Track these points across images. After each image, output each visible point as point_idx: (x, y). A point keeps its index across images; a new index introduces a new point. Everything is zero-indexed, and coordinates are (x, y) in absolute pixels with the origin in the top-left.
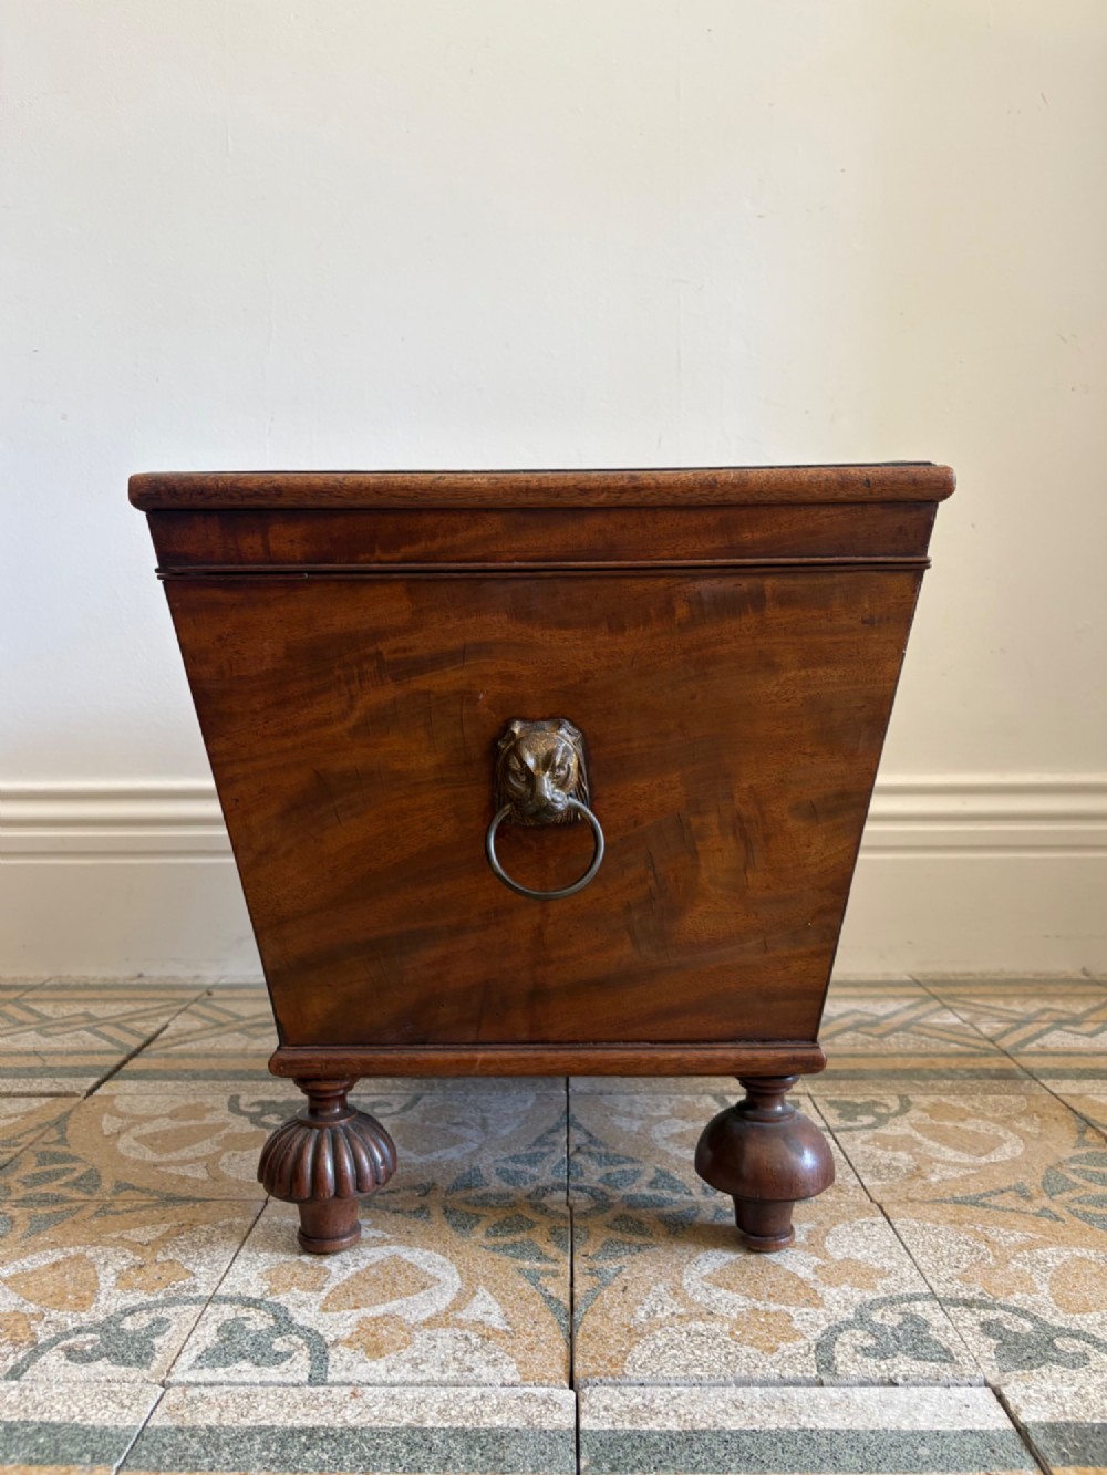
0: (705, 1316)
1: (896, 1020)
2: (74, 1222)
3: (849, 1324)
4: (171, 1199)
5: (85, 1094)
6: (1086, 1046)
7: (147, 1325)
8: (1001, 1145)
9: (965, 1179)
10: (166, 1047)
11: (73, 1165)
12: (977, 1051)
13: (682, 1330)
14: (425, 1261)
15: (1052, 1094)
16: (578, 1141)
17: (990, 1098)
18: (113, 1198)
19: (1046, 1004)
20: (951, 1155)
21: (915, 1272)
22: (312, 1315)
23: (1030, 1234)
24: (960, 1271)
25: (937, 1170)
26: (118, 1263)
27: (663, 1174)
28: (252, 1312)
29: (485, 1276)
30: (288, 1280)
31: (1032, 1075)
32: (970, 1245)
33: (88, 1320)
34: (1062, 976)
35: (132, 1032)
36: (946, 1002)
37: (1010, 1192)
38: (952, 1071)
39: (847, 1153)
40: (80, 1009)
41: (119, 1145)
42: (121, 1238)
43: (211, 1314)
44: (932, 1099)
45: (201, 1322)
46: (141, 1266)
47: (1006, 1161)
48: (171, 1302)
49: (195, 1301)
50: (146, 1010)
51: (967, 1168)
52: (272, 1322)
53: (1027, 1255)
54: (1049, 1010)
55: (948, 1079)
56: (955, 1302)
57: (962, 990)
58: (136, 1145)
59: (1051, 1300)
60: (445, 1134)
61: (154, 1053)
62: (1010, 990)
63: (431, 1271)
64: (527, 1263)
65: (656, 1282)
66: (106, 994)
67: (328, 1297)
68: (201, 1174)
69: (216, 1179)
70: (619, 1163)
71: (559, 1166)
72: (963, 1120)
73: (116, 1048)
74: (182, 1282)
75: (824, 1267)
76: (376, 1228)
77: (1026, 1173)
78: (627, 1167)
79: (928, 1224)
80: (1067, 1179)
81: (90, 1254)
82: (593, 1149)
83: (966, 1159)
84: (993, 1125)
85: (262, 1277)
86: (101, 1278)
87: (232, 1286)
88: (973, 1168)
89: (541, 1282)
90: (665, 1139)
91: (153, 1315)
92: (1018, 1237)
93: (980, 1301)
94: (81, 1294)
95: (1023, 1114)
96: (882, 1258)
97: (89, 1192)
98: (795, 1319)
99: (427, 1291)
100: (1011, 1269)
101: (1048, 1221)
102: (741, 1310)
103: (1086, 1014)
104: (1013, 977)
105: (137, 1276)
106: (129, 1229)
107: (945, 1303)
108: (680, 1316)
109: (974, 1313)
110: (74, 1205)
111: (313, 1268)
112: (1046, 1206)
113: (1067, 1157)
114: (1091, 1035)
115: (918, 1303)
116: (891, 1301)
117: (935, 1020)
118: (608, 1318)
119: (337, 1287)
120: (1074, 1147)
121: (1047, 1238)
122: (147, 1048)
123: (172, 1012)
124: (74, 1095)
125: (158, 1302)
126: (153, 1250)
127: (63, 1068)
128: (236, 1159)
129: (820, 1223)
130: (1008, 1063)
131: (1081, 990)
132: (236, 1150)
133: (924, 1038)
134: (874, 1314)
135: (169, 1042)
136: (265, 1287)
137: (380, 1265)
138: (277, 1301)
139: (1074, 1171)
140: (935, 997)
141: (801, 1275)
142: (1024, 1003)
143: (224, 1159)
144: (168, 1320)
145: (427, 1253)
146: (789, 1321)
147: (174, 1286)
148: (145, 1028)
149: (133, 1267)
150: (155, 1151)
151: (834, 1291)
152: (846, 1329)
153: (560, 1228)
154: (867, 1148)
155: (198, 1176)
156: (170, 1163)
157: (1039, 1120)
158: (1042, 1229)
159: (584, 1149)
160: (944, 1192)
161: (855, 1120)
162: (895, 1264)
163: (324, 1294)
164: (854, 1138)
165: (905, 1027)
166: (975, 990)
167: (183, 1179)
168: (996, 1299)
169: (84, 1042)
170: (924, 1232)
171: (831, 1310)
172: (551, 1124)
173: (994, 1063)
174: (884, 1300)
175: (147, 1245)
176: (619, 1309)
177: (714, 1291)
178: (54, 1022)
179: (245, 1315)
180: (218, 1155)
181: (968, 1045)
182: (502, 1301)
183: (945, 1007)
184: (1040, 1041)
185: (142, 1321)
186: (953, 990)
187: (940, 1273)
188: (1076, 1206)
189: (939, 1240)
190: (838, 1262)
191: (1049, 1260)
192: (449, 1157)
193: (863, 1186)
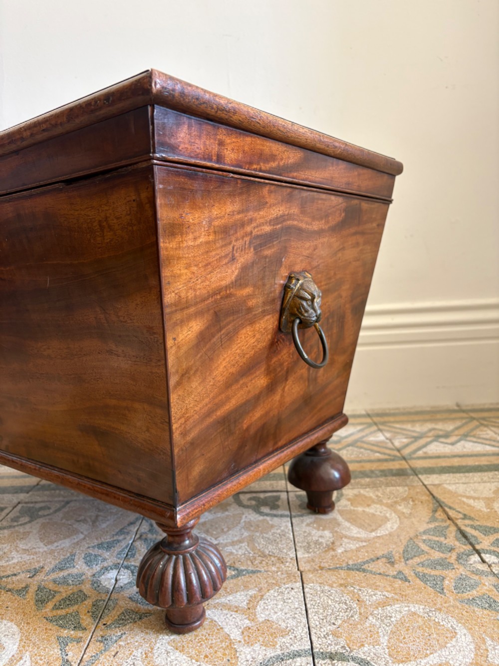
1: (350, 440)
6: (449, 451)
8: (386, 523)
9: (358, 550)
12: (389, 457)
15: (424, 485)
16: (143, 531)
17: (388, 489)
19: (433, 426)
20: (355, 532)
21: (306, 629)
23: (386, 593)
24: (335, 626)
25: (344, 543)
31: (415, 472)
32: (347, 605)
34: (446, 408)
36: (380, 427)
37: (383, 559)
38: (372, 472)
44: (356, 491)
47: (386, 535)
51: (362, 541)
54: (434, 429)
56: (324, 655)
57: (392, 419)
59: (387, 650)
60: (69, 529)
62: (416, 418)
64: (66, 631)
71: (123, 550)
72: (369, 506)
75: (249, 630)
77: (396, 543)
79: (326, 587)
80: (419, 547)
82: (149, 536)
83: (363, 534)
84: (385, 508)
88: (365, 541)
89: (67, 648)
93: (341, 653)
95: (404, 499)
96: (288, 619)
100: (367, 624)
101: (400, 582)
103: (453, 431)
104: (419, 409)
107: (319, 656)
112: (401, 569)
113: (422, 530)
114: (453, 444)
115: (299, 658)
116: (283, 658)
117: (372, 439)
120: (428, 523)
121: (396, 597)
129: (260, 590)
130: (404, 465)
131: (454, 415)
133: (362, 450)
139: (424, 541)
140: (376, 424)
141: (232, 636)
142: (422, 425)
151: (248, 651)
153: (100, 600)
154: (308, 529)
157: (411, 503)
158: (395, 589)
159: (144, 536)
160: (343, 561)
162: (295, 622)
164: (302, 522)
165: (353, 444)
166: (398, 419)
168: (351, 651)
170: (321, 596)
172: (133, 518)
173: (396, 465)
174: (278, 658)
181: (385, 454)
183: (379, 430)
184: (424, 450)
186: (386, 419)
187: (322, 630)
188: (420, 569)
189: (330, 601)
190: (260, 624)
191: (393, 615)
192: (63, 546)
193: (296, 558)
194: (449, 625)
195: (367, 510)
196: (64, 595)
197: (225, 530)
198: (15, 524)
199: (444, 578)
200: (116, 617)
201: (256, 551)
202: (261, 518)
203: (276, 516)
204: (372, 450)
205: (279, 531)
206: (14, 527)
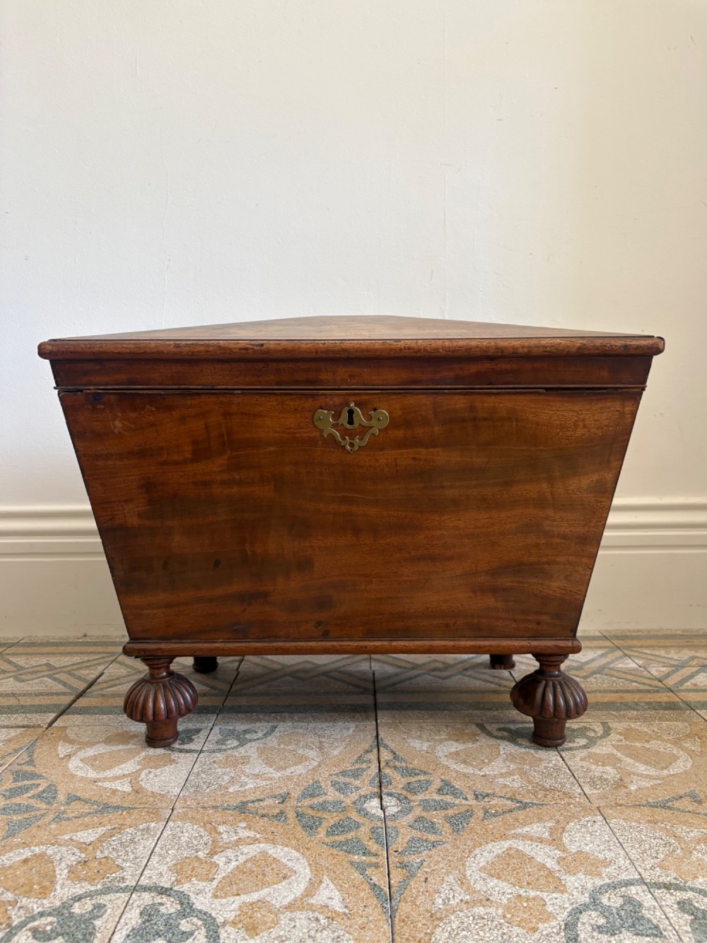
0: (484, 902)
1: (595, 665)
2: (39, 826)
3: (586, 907)
4: (106, 808)
5: (46, 726)
7: (90, 909)
8: (676, 761)
9: (653, 787)
10: (102, 689)
11: (38, 781)
12: (652, 688)
13: (469, 915)
14: (285, 856)
16: (386, 758)
17: (664, 724)
18: (66, 807)
19: (693, 653)
20: (643, 769)
21: (628, 861)
22: (207, 901)
23: (704, 830)
24: (659, 861)
25: (634, 781)
26: (69, 859)
27: (446, 783)
28: (165, 899)
29: (327, 868)
30: (189, 872)
31: (691, 707)
32: (664, 840)
33: (48, 905)
34: (701, 633)
35: (79, 678)
36: (626, 652)
37: (687, 798)
38: (636, 704)
39: (571, 768)
40: (44, 660)
41: (70, 766)
42: (71, 839)
43: (135, 901)
44: (625, 725)
45: (128, 908)
46: (86, 862)
47: (682, 773)
48: (106, 891)
49: (123, 890)
50: (89, 661)
51: (655, 779)
52: (179, 907)
53: (703, 847)
54: (696, 657)
55: (634, 710)
56: (658, 886)
57: (635, 642)
58: (81, 765)
60: (294, 755)
61: (94, 694)
62: (668, 643)
63: (290, 864)
64: (356, 857)
65: (447, 873)
66: (61, 649)
67: (217, 886)
68: (127, 788)
69: (137, 791)
70: (415, 774)
71: (374, 778)
72: (647, 741)
73: (68, 690)
74: (114, 875)
75: (564, 859)
76: (250, 829)
77: (696, 782)
78: (422, 778)
79: (633, 824)
81: (50, 852)
82: (397, 764)
83: (653, 772)
84: (669, 745)
85: (170, 870)
86: (58, 872)
87: (150, 877)
88: (660, 779)
89: (367, 872)
90: (446, 756)
91: (94, 902)
92: (696, 833)
93: (675, 884)
94: (44, 884)
95: (688, 736)
96: (603, 850)
97: (49, 803)
98: (548, 903)
99: (287, 881)
100: (694, 858)
102: (509, 896)
105: (83, 869)
106: (77, 832)
107: (652, 886)
108: (467, 903)
109: (672, 894)
110: (38, 813)
111: (206, 862)
115: (632, 887)
116: (615, 886)
117: (620, 665)
118: (416, 905)
119: (224, 878)
122: (89, 690)
123: (106, 662)
124: (39, 726)
125: (97, 890)
126: (94, 849)
127: (31, 706)
128: (151, 776)
129: (558, 822)
130: (673, 698)
132: (151, 768)
133: (615, 679)
134: (602, 897)
135: (105, 685)
136: (173, 879)
137: (252, 860)
138: (181, 890)
140: (618, 648)
141: (548, 865)
142: (679, 652)
143: (143, 775)
144: (105, 906)
145: (286, 849)
146: (544, 905)
147: (108, 878)
148: (88, 674)
149: (80, 862)
150: (95, 770)
151: (573, 879)
152: (585, 910)
153: (377, 828)
154: (584, 764)
155: (125, 790)
156: (106, 779)
157: (700, 741)
159: (391, 764)
160: (641, 798)
161: (574, 741)
162: (613, 855)
163: (215, 883)
164: (574, 755)
165: (600, 670)
166: (644, 643)
167: (114, 792)
168: (686, 882)
169: (46, 686)
170: (631, 830)
171: (573, 895)
172: (367, 746)
173: (664, 698)
174: (609, 885)
175: (90, 844)
176: (423, 897)
177: (488, 880)
178: (26, 671)
179: (159, 901)
180: (138, 772)
181: (644, 684)
182: (340, 888)
183: (625, 655)
184: (692, 681)
185: (86, 907)
186: (629, 642)
187: (646, 863)
189: (642, 836)
190: (574, 854)
192: (298, 772)
193: (585, 794)
195: (647, 746)
196: (332, 822)
197: (486, 761)
198: (224, 747)
200: (405, 845)
201: (535, 785)
202: (523, 750)
204: (626, 680)
205: (551, 765)
206: (225, 750)
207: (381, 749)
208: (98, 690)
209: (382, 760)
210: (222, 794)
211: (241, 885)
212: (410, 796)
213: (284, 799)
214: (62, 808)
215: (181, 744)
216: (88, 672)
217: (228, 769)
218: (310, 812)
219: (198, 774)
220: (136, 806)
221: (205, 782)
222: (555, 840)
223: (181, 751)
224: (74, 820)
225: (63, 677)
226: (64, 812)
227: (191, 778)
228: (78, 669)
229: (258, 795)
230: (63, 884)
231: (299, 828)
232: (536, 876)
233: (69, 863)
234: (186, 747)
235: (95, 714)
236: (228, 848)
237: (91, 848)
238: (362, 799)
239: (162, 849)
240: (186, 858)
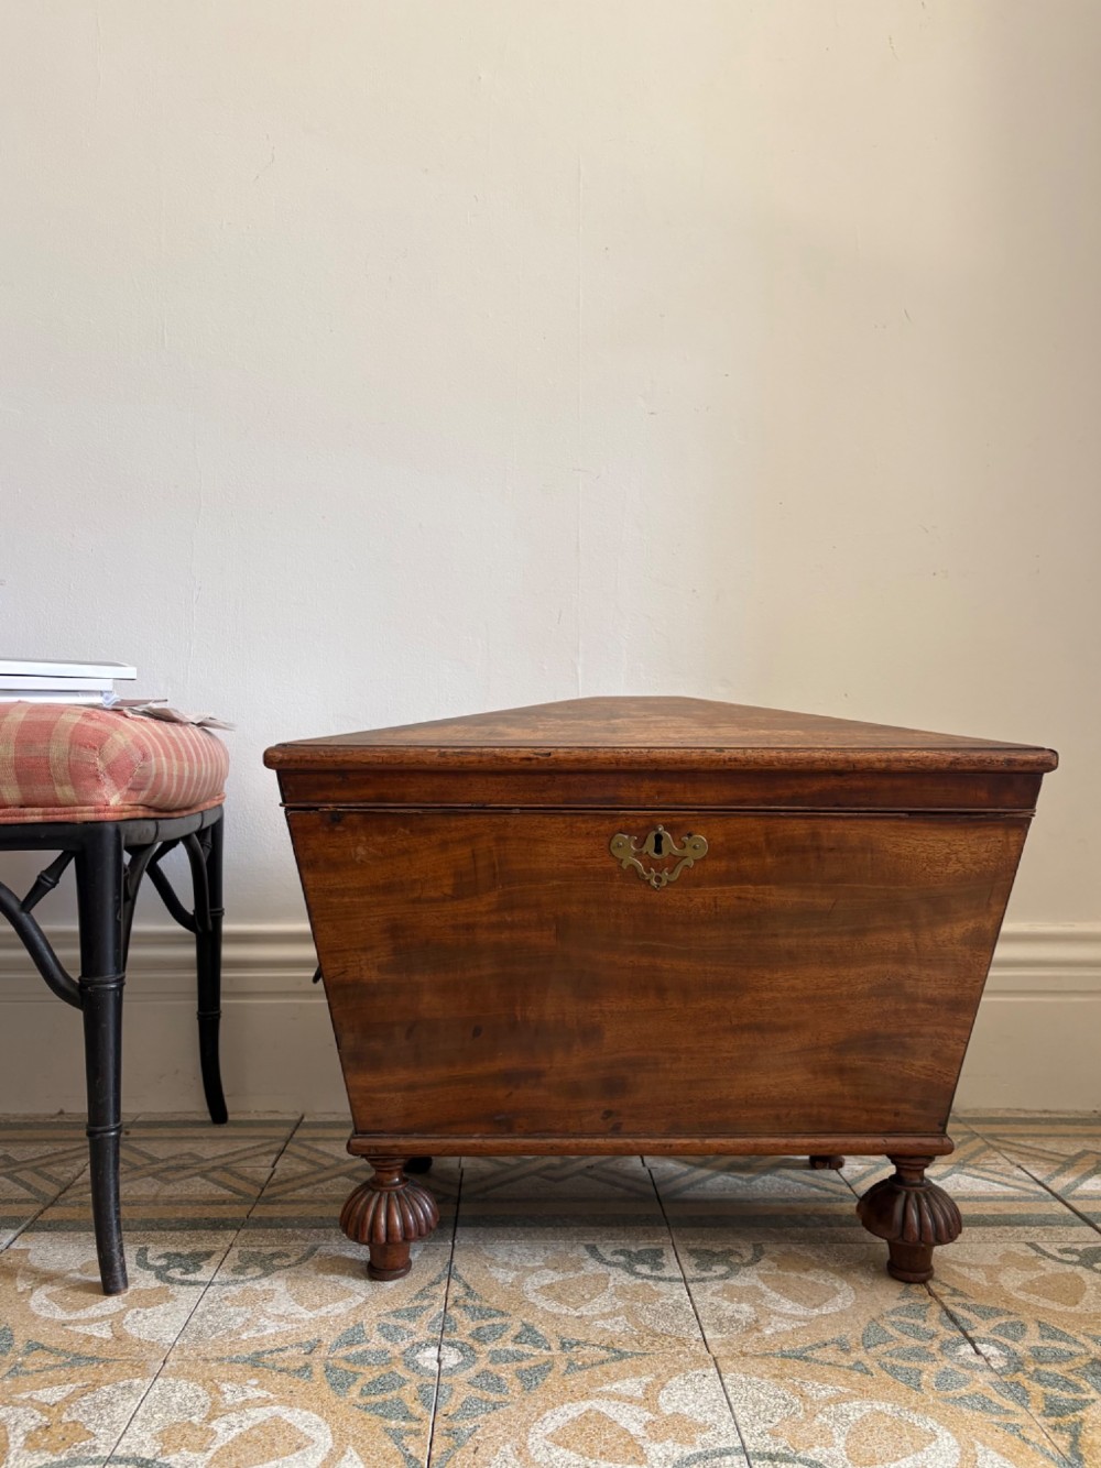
4: (78, 1359)
8: (834, 1296)
9: (796, 1331)
10: (81, 1194)
12: (834, 1196)
14: (303, 1421)
16: (456, 1294)
17: (836, 1246)
18: (25, 1358)
20: (788, 1306)
21: (733, 1425)
23: (841, 1388)
24: (772, 1425)
25: (774, 1323)
26: (27, 1424)
27: (529, 1328)
29: (354, 1436)
30: (178, 1441)
32: (786, 1400)
35: (49, 1178)
37: (832, 1346)
38: (807, 1217)
39: (697, 1305)
41: (32, 1303)
42: (30, 1399)
44: (783, 1247)
46: (48, 1427)
47: (836, 1313)
49: (94, 1462)
50: (65, 1152)
51: (800, 1320)
53: (833, 1409)
55: (802, 1226)
56: (762, 1456)
58: (46, 1302)
59: (845, 1453)
60: (335, 1288)
61: (69, 1201)
63: (307, 1431)
64: (393, 1422)
65: (505, 1441)
66: (26, 1133)
67: (213, 1458)
68: (106, 1334)
69: (119, 1338)
70: (490, 1316)
71: (434, 1321)
73: (34, 1197)
74: (83, 1443)
75: (653, 1422)
76: (262, 1388)
77: (851, 1325)
78: (497, 1321)
79: (754, 1379)
80: (886, 1332)
82: (470, 1302)
83: (801, 1311)
84: (832, 1275)
85: (155, 1438)
86: (11, 1439)
87: (129, 1447)
88: (806, 1321)
89: (404, 1441)
90: (535, 1291)
92: (829, 1391)
93: (784, 1455)
96: (705, 1412)
99: (301, 1452)
100: (816, 1423)
101: (859, 1375)
105: (44, 1436)
106: (38, 1389)
107: (754, 1457)
111: (201, 1429)
112: (861, 1359)
113: (890, 1309)
115: (728, 1458)
116: (707, 1456)
119: (222, 1448)
120: (898, 1299)
121: (855, 1392)
122: (62, 1196)
125: (61, 1462)
126: (59, 1411)
128: (140, 1317)
129: (658, 1376)
132: (141, 1307)
133: (789, 1182)
136: (158, 1448)
137: (261, 1426)
138: (167, 1462)
139: (893, 1324)
141: (632, 1431)
143: (128, 1317)
145: (305, 1413)
147: (76, 1447)
148: (61, 1173)
149: (40, 1427)
150: (64, 1309)
151: (657, 1447)
153: (427, 1386)
154: (716, 1300)
155: (103, 1336)
156: (77, 1322)
158: (852, 1383)
159: (461, 1302)
160: (775, 1345)
161: (710, 1270)
162: (716, 1418)
163: (210, 1454)
164: (705, 1289)
167: (89, 1339)
168: (797, 1452)
170: (750, 1387)
172: (432, 1275)
173: (846, 1208)
174: (700, 1455)
175: (54, 1405)
177: (554, 1450)
180: (122, 1313)
182: (367, 1461)
187: (755, 1428)
188: (887, 1360)
189: (761, 1395)
190: (667, 1417)
191: (851, 1413)
192: (337, 1311)
193: (705, 1340)
194: (927, 1427)
196: (370, 1378)
197: (587, 1296)
198: (242, 1277)
199: (920, 1372)
200: (458, 1407)
201: (642, 1328)
202: (639, 1281)
203: (660, 1279)
205: (671, 1301)
206: (243, 1281)
207: (452, 1281)
208: (76, 1195)
209: (450, 1296)
210: (231, 1342)
211: (243, 1457)
212: (476, 1346)
213: (312, 1348)
214: (20, 1359)
215: (184, 1274)
216: (62, 1169)
217: (244, 1309)
218: (344, 1365)
219: (203, 1316)
220: (116, 1357)
221: (210, 1327)
222: (649, 1400)
223: (183, 1283)
224: (36, 1375)
225: (25, 1176)
226: (22, 1364)
227: (193, 1320)
228: (48, 1164)
229: (279, 1343)
230: (18, 1455)
231: (327, 1386)
232: (613, 1445)
233: (27, 1428)
234: (190, 1277)
235: (69, 1231)
236: (231, 1411)
237: (55, 1409)
238: (415, 1348)
239: (146, 1412)
240: (176, 1423)
